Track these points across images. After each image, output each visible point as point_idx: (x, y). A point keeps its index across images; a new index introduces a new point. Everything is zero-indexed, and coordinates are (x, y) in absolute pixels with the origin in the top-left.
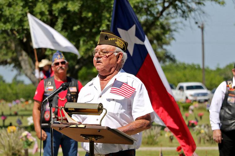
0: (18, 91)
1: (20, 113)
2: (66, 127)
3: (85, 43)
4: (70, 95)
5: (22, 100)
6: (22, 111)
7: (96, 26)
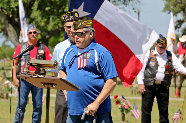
0: (6, 52)
1: (6, 68)
2: (30, 77)
3: (54, 20)
4: (38, 56)
5: (8, 59)
6: (7, 66)
7: (62, 8)
